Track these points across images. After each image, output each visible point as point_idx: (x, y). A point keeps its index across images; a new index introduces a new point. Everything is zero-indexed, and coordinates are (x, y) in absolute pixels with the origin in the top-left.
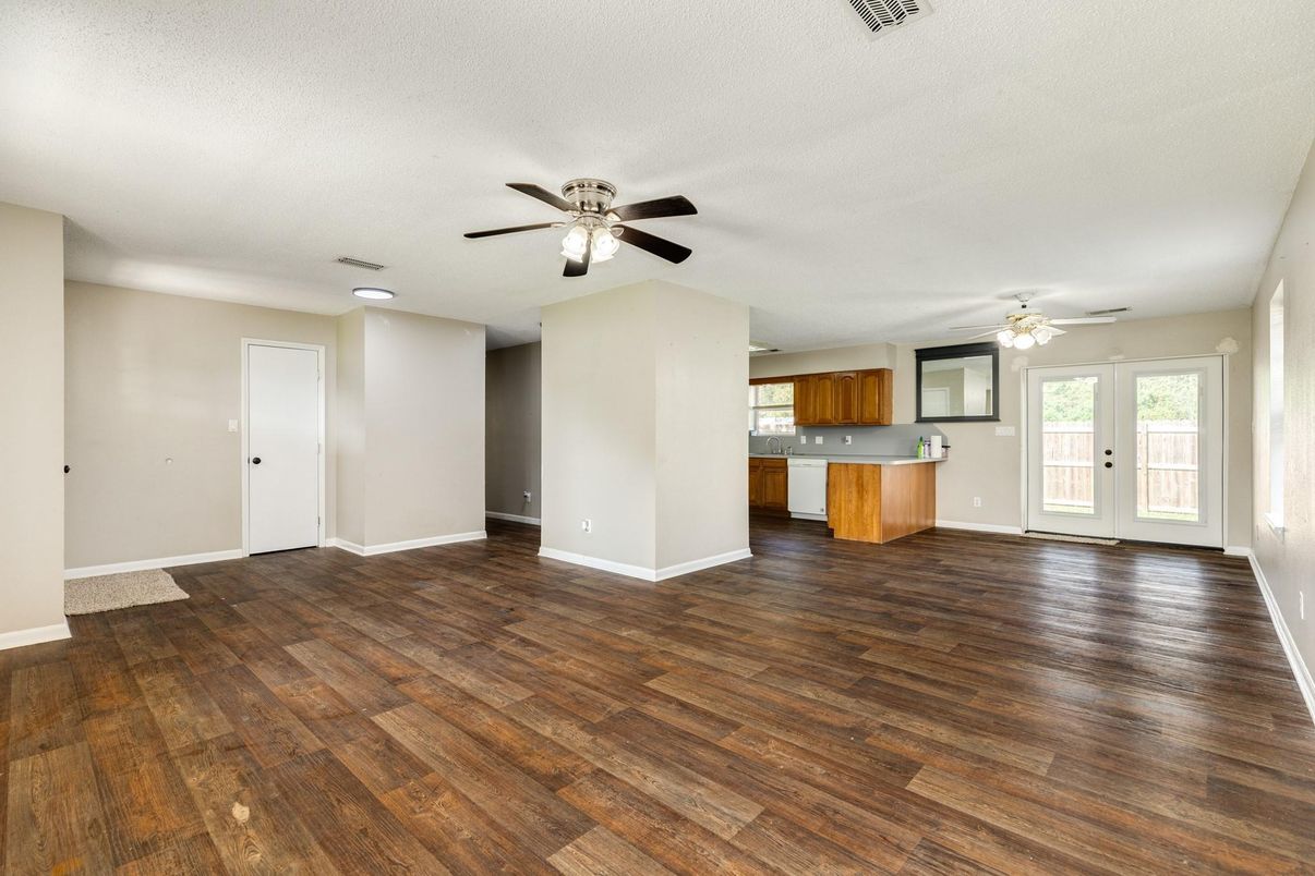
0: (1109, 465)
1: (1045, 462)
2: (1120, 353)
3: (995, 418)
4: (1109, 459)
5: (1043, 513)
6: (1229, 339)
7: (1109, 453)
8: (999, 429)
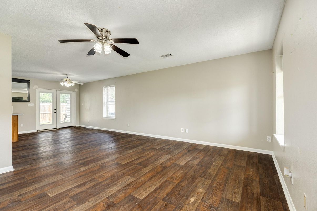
0: (55, 112)
1: (40, 113)
2: (59, 88)
3: (28, 101)
4: (55, 111)
5: (40, 125)
6: (76, 89)
7: (55, 110)
8: (29, 104)
